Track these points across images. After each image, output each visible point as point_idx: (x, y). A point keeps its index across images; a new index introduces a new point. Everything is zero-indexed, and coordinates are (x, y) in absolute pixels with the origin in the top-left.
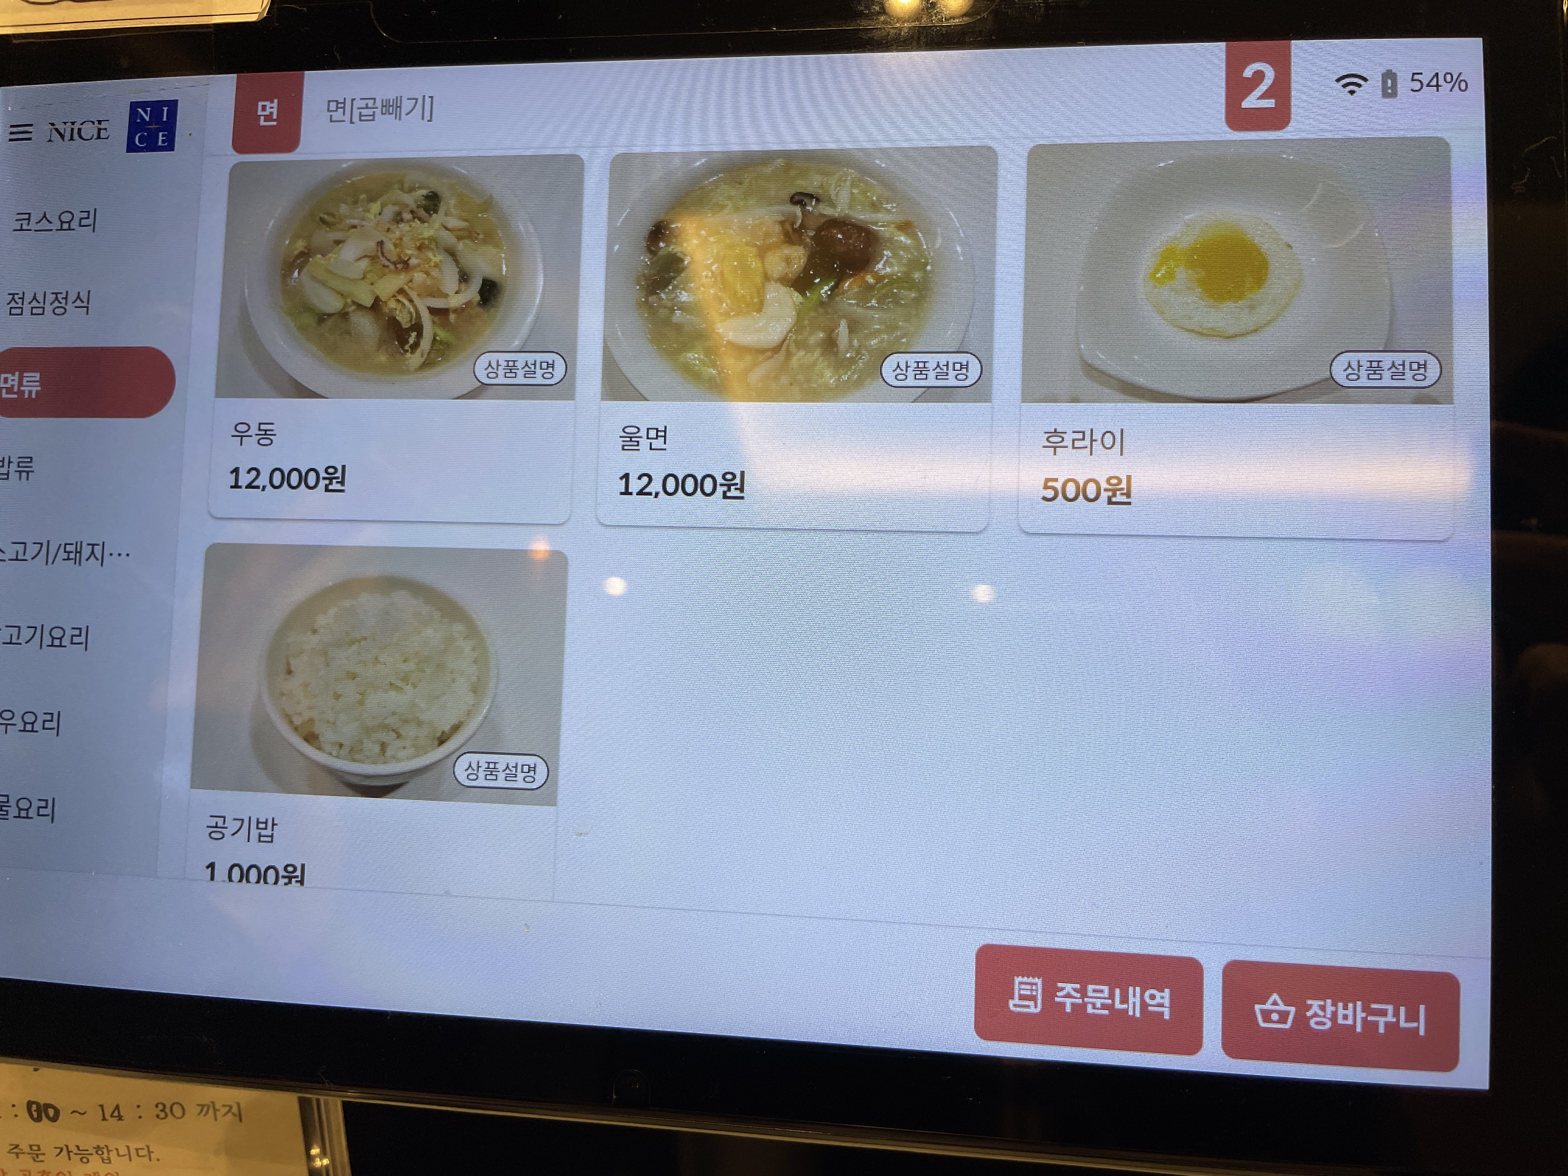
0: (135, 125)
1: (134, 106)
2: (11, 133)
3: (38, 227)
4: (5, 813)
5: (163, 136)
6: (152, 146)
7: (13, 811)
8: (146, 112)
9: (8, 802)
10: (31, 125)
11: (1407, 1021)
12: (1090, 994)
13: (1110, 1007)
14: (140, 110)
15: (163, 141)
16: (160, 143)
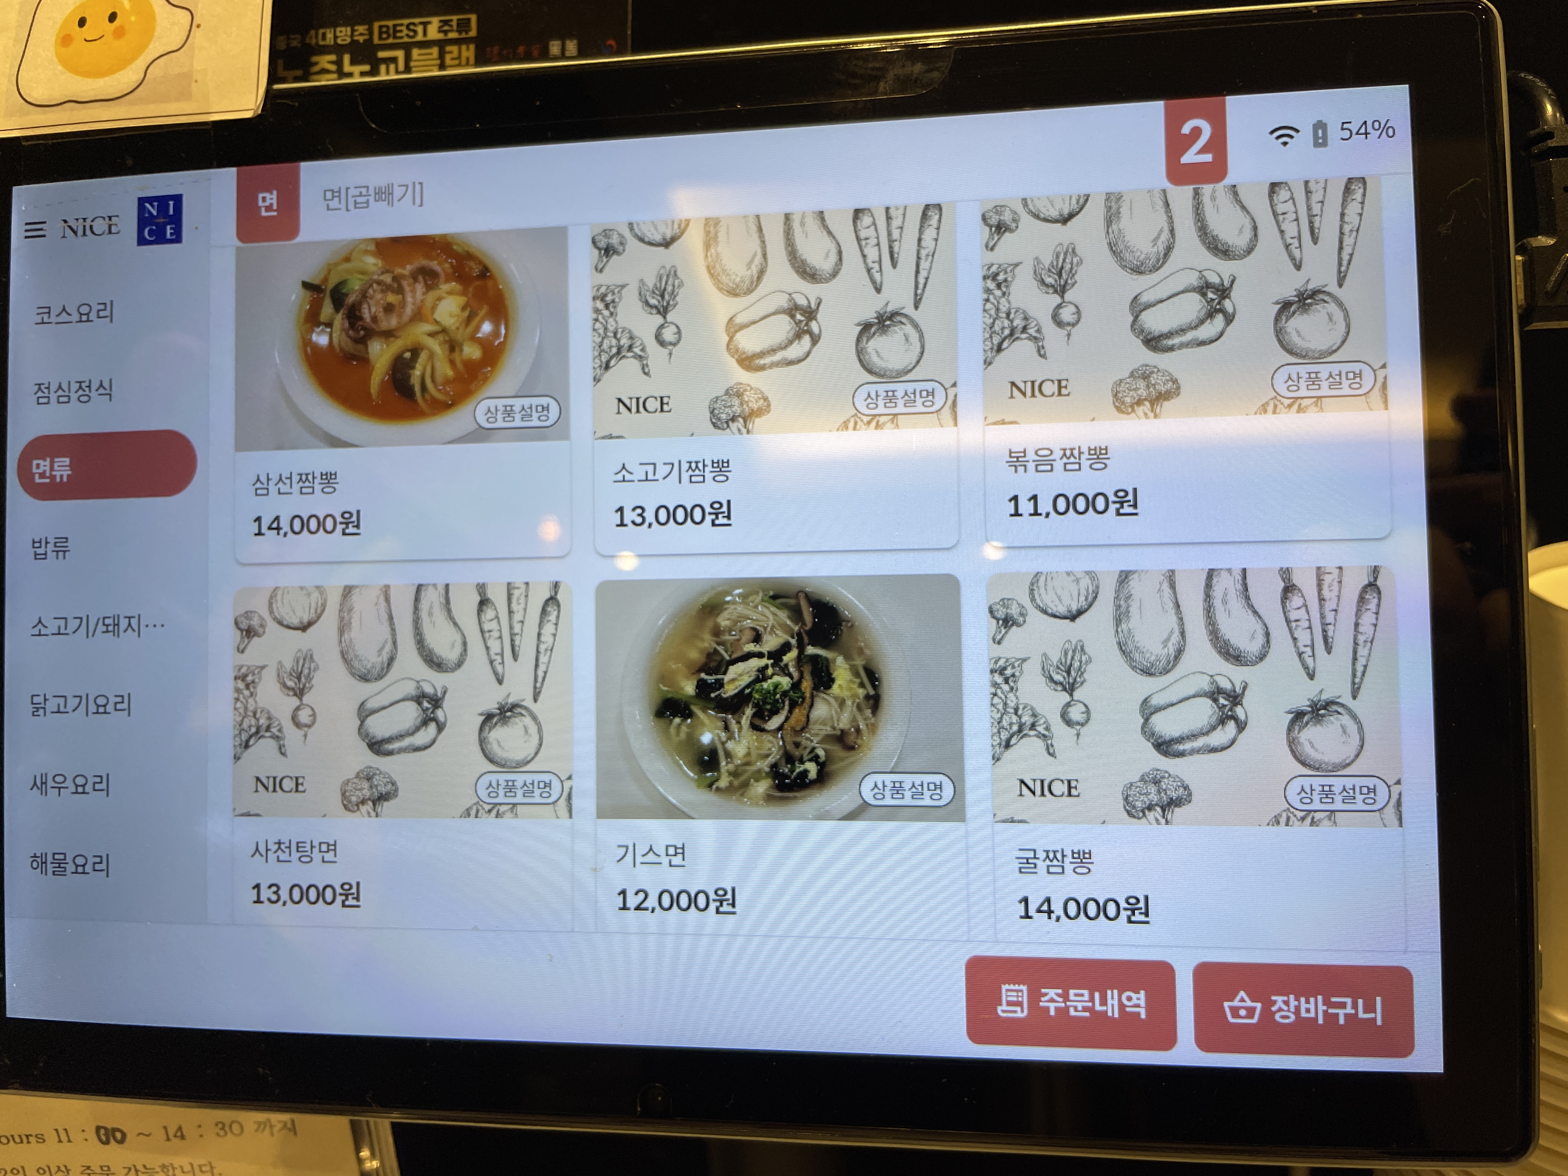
0: (143, 220)
1: (142, 201)
2: (27, 231)
3: (60, 319)
4: (63, 870)
5: (171, 228)
6: (160, 239)
7: (71, 868)
8: (153, 206)
9: (65, 859)
10: (44, 222)
11: (1365, 1012)
12: (1072, 997)
13: (1091, 1010)
14: (147, 205)
15: (171, 234)
16: (168, 236)
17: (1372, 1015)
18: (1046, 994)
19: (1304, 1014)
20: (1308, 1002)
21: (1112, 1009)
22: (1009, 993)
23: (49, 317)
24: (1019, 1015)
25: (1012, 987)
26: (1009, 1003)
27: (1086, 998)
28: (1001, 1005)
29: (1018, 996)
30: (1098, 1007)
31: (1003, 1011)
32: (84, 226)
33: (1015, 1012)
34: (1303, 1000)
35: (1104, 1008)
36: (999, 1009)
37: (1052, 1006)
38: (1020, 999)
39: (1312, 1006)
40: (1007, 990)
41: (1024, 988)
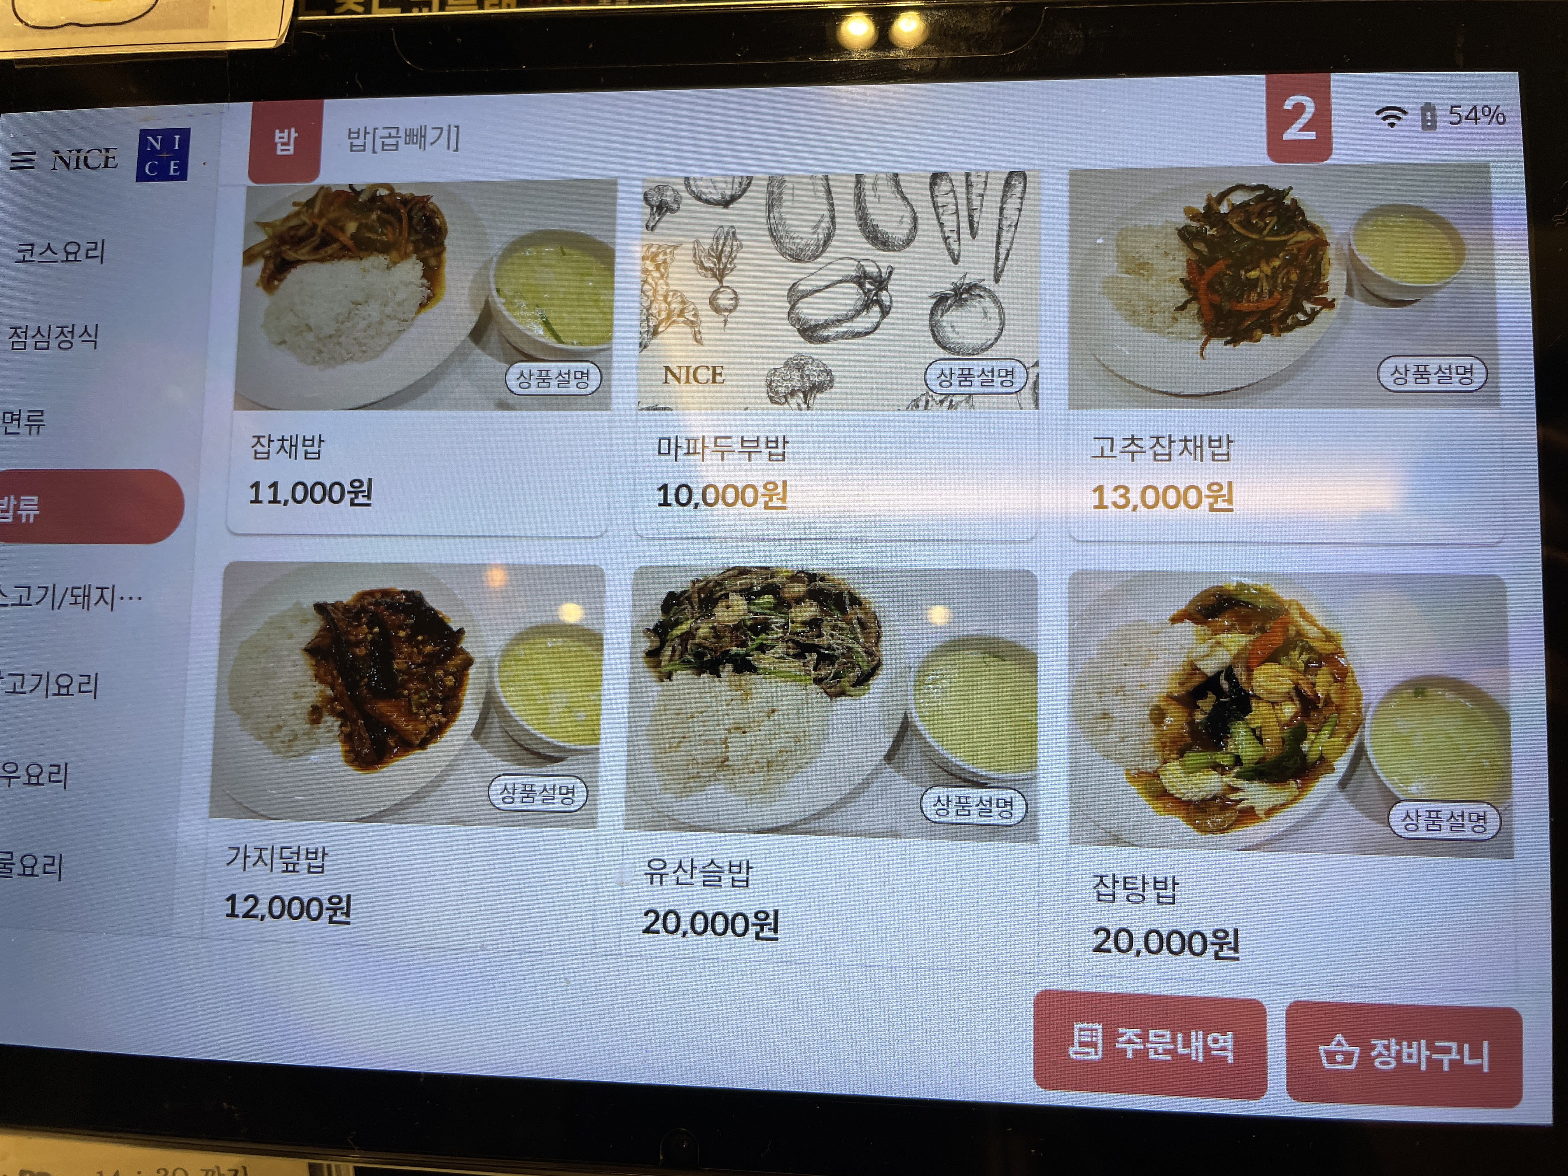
0: (145, 154)
1: (144, 134)
2: (12, 161)
3: (43, 258)
4: (9, 871)
5: (175, 164)
6: (162, 175)
7: (17, 869)
8: (156, 140)
9: (11, 859)
10: (34, 153)
11: (1471, 1058)
12: (1152, 1038)
13: (1172, 1052)
14: (150, 138)
15: (175, 170)
16: (172, 173)
17: (1478, 1061)
18: (1123, 1035)
19: (1405, 1060)
20: (1410, 1047)
21: (1196, 1051)
22: (1082, 1033)
23: (32, 255)
24: (1093, 1057)
25: (1086, 1026)
26: (1082, 1044)
27: (1168, 1040)
28: (1073, 1045)
29: (1092, 1036)
30: (1180, 1050)
31: (1075, 1053)
32: (78, 158)
33: (1088, 1053)
34: (1405, 1044)
35: (1187, 1051)
36: (1071, 1050)
37: (1130, 1047)
38: (1094, 1039)
39: (1414, 1050)
40: (1081, 1029)
41: (1099, 1027)
